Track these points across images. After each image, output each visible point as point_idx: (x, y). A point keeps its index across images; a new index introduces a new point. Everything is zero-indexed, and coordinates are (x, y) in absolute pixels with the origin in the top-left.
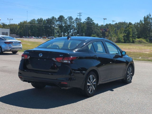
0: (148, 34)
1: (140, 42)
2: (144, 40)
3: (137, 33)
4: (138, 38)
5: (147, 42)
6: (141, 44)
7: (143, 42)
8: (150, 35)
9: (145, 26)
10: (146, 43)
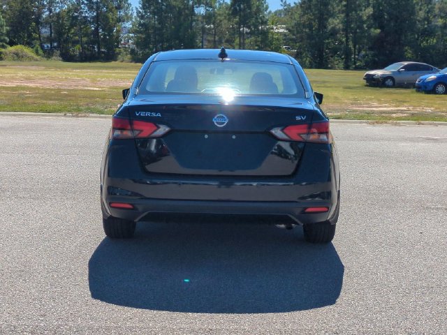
0: (34, 32)
1: (18, 57)
2: (27, 51)
3: (8, 28)
4: (12, 44)
5: (40, 57)
6: (22, 63)
7: (26, 56)
8: (39, 34)
9: (24, 7)
10: (37, 60)
